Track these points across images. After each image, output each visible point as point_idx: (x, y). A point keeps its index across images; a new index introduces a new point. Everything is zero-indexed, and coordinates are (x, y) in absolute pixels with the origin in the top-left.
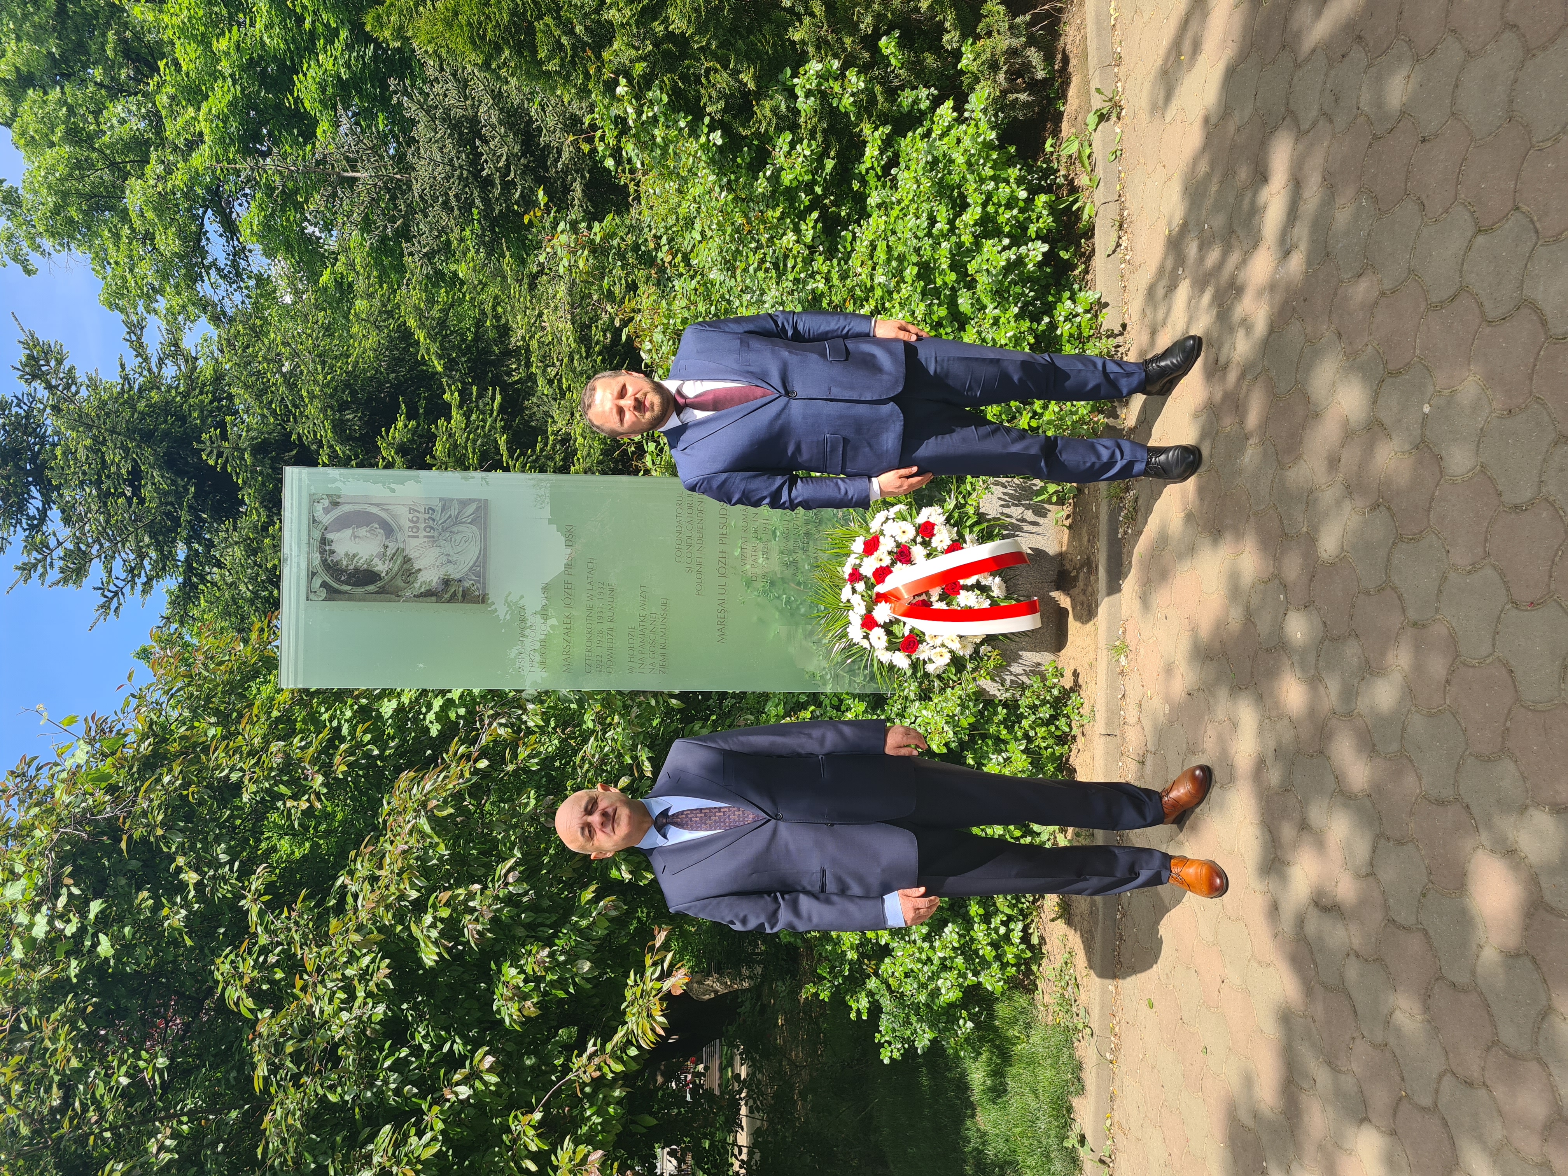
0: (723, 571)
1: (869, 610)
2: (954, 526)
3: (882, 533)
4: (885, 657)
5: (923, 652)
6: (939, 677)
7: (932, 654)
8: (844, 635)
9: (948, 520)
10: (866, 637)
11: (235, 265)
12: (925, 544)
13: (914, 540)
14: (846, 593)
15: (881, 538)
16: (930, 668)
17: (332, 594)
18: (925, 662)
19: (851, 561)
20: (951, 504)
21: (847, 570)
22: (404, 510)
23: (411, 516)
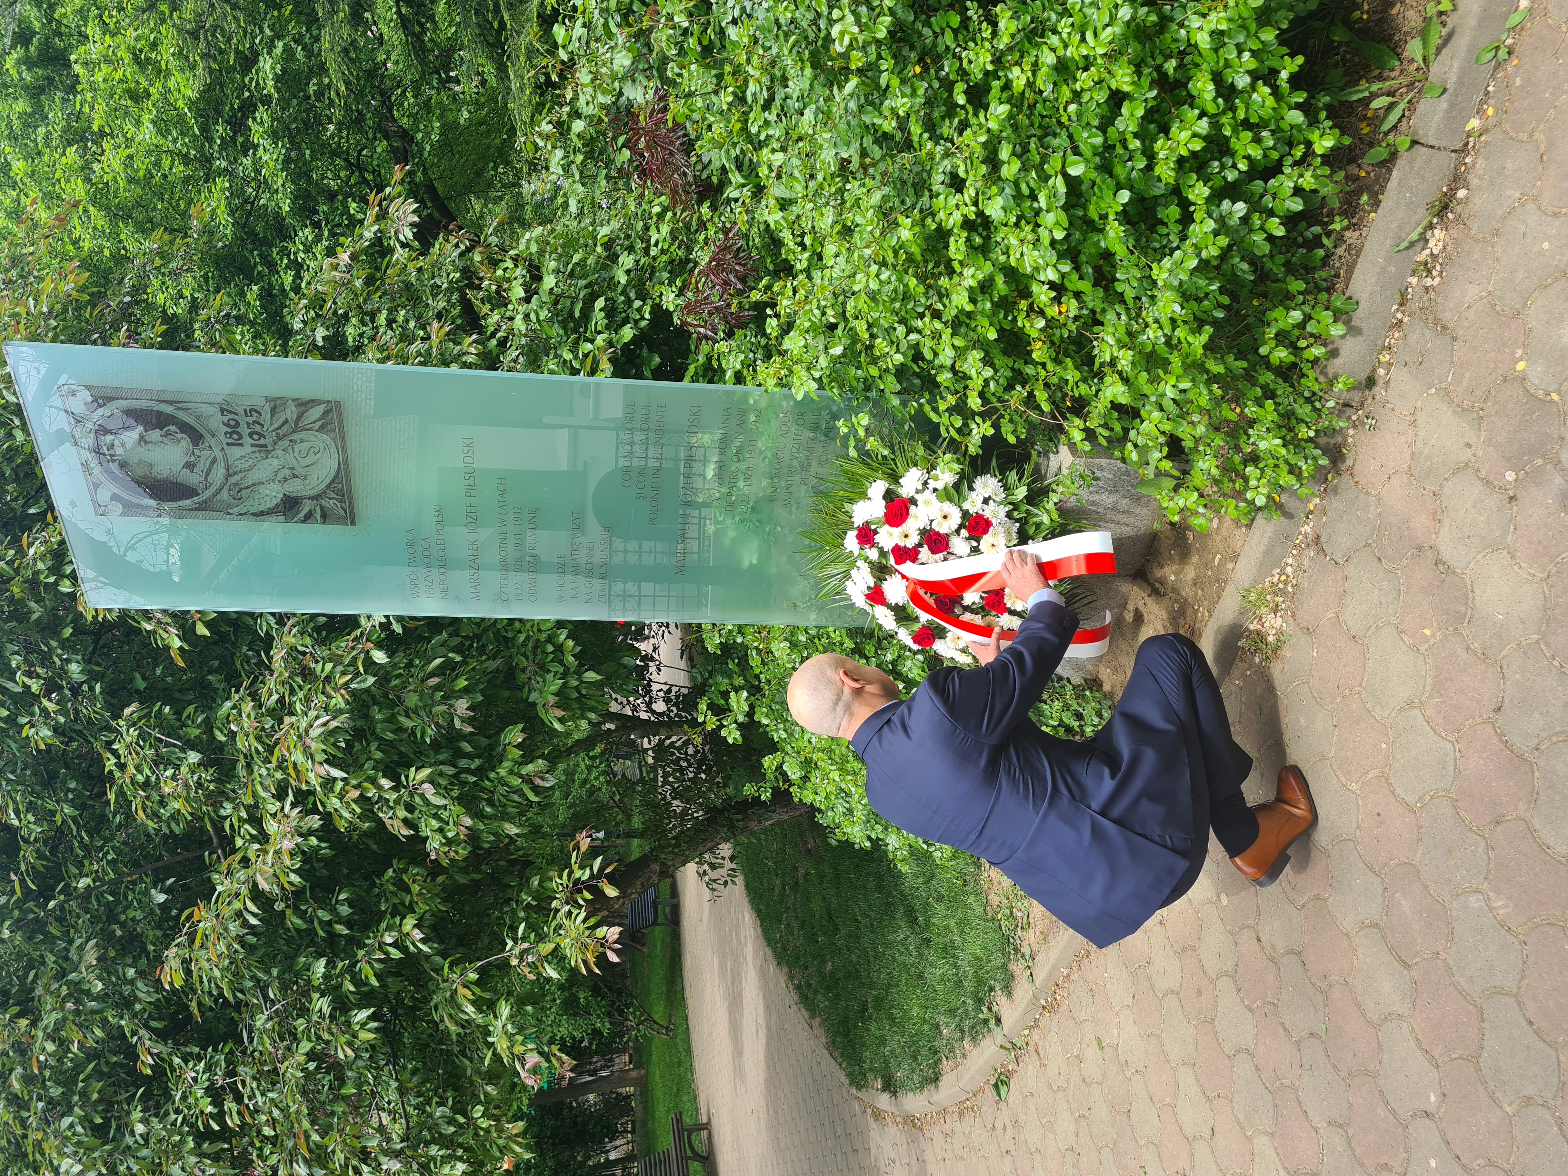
2: (1016, 521)
3: (914, 502)
9: (1010, 515)
12: (972, 539)
13: (957, 531)
15: (912, 509)
17: (126, 507)
22: (214, 411)
23: (225, 419)
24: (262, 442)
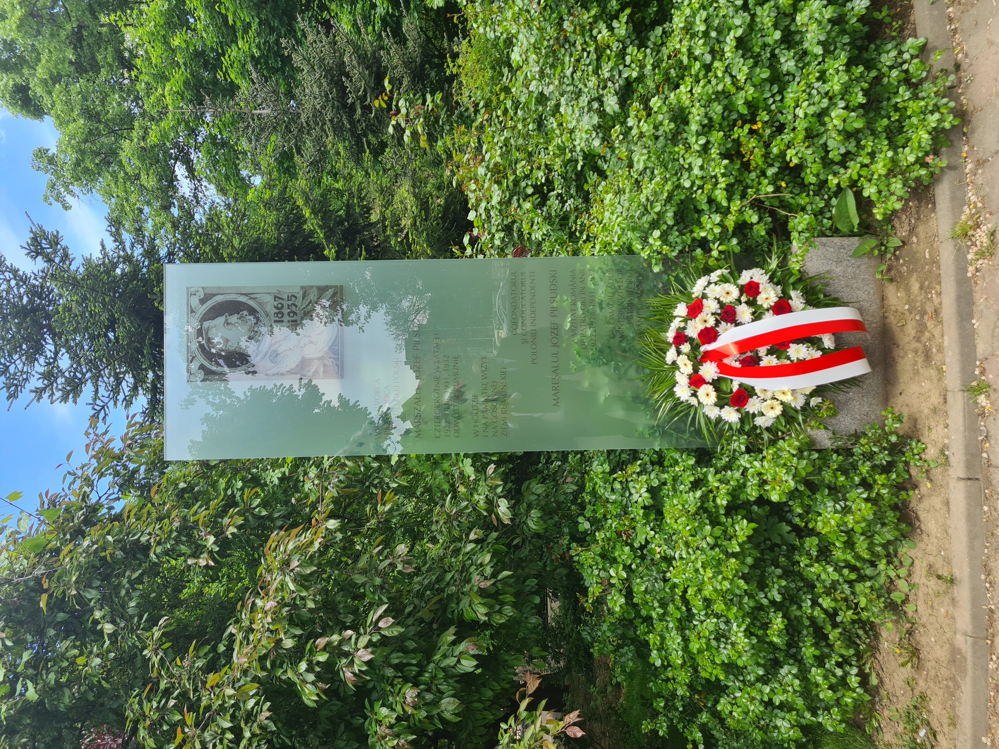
0: (555, 341)
1: (696, 370)
2: (777, 284)
3: (704, 296)
4: (713, 413)
5: (752, 406)
6: (768, 429)
7: (764, 407)
8: (671, 394)
9: (771, 279)
10: (694, 395)
11: (196, 197)
12: (751, 303)
13: (739, 301)
14: (671, 355)
15: (704, 301)
16: (759, 421)
17: (209, 374)
18: (754, 415)
19: (676, 324)
20: (774, 264)
21: (670, 335)
22: (270, 298)
23: (276, 303)
24: (295, 318)
